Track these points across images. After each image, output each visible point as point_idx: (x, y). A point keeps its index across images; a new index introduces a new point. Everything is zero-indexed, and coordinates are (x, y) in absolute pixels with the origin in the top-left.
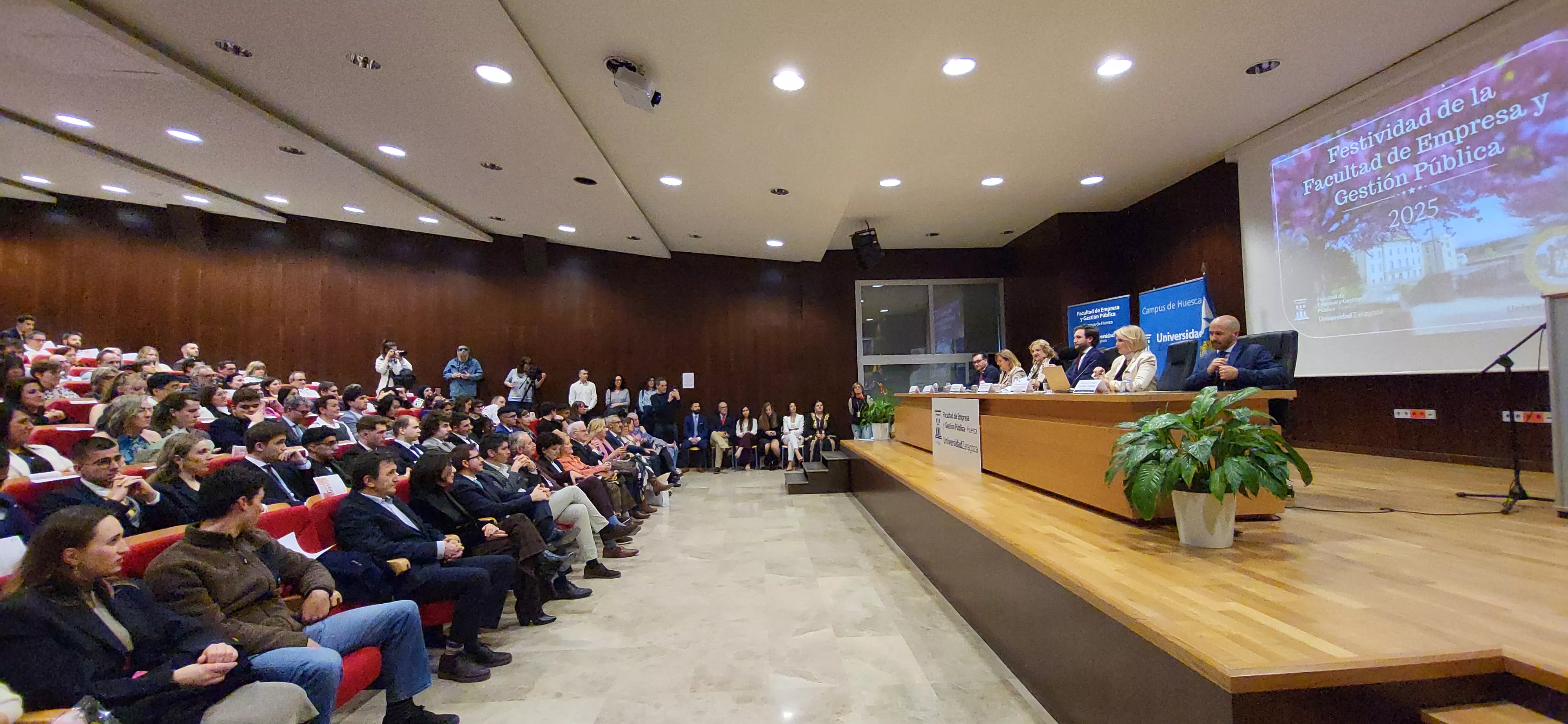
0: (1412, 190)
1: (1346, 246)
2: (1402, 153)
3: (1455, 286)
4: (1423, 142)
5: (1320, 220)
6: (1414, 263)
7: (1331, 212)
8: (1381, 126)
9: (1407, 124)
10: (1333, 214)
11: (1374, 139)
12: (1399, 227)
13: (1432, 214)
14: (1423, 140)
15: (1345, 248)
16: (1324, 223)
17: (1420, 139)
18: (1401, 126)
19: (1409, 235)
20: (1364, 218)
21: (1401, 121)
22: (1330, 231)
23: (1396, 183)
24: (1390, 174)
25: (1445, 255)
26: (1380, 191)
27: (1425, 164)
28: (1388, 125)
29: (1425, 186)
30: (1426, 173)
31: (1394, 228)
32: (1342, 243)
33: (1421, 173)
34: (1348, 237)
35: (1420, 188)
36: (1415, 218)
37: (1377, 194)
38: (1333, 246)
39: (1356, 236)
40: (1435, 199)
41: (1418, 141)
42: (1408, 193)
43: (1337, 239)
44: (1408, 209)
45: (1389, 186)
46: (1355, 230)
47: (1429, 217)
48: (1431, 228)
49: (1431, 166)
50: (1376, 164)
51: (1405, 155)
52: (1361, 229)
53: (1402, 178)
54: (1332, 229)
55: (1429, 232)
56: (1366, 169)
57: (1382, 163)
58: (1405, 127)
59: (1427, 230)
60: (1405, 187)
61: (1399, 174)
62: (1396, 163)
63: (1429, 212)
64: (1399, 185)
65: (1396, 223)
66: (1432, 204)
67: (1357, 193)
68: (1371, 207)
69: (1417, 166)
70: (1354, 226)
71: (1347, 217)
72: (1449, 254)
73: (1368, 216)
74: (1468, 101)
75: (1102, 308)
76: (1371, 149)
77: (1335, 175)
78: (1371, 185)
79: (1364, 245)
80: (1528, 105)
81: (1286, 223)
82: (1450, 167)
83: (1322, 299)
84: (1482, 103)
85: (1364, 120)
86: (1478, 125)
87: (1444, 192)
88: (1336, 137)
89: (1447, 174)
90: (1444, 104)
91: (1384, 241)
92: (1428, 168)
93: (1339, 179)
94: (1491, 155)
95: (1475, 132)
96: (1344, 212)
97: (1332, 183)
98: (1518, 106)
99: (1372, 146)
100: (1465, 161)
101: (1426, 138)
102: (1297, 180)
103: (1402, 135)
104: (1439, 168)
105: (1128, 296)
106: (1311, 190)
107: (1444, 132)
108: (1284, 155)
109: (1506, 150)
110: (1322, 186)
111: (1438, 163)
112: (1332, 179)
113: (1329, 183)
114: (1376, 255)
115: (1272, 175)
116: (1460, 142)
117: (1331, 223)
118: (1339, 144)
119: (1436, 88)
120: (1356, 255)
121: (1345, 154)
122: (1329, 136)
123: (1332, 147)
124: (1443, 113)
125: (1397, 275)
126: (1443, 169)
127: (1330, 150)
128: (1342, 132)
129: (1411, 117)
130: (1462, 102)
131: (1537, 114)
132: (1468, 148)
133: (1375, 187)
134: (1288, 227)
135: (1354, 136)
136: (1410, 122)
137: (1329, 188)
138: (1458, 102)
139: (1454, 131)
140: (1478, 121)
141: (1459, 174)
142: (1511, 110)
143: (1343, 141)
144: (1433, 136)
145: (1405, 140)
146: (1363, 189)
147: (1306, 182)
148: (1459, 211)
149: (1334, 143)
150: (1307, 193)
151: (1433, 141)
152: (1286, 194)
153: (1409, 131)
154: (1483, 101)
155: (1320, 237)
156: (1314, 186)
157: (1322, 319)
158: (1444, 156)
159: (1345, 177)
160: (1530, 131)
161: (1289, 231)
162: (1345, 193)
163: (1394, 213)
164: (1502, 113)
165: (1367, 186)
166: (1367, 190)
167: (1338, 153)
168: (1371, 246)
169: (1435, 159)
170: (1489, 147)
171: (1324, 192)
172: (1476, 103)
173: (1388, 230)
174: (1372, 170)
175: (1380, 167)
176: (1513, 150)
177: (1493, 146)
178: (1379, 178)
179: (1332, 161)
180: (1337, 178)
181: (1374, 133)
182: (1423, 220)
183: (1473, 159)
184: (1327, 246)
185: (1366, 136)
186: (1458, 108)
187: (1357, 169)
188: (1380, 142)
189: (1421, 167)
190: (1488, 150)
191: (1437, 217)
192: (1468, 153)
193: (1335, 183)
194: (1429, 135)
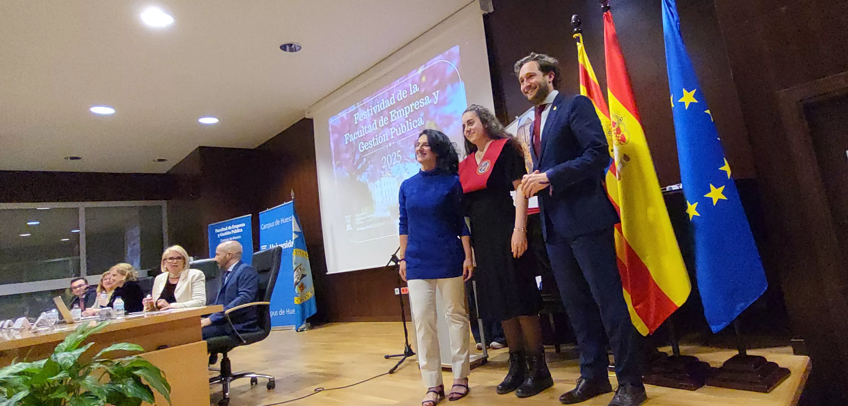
0: (390, 145)
1: (366, 179)
2: (385, 121)
4: (393, 114)
5: (353, 162)
6: (394, 191)
7: (358, 157)
8: (375, 104)
9: (386, 103)
10: (359, 157)
11: (373, 112)
12: (387, 167)
13: (398, 161)
14: (393, 113)
15: (365, 180)
16: (355, 163)
18: (383, 103)
19: (391, 173)
20: (372, 161)
21: (383, 100)
22: (358, 169)
23: (383, 140)
24: (380, 134)
26: (378, 144)
27: (394, 128)
28: (378, 103)
29: (395, 142)
30: (395, 134)
31: (384, 168)
32: (363, 178)
33: (393, 134)
34: (366, 173)
35: (393, 143)
36: (392, 162)
37: (376, 146)
38: (360, 179)
39: (369, 172)
40: (400, 151)
41: (390, 115)
42: (389, 146)
43: (361, 175)
44: (389, 156)
45: (381, 141)
46: (369, 169)
47: (398, 162)
48: (400, 169)
49: (397, 129)
50: (375, 128)
52: (371, 168)
53: (386, 136)
54: (359, 167)
55: (399, 171)
56: (370, 130)
57: (377, 127)
58: (385, 104)
59: (398, 170)
60: (387, 142)
61: (384, 134)
62: (383, 127)
63: (398, 158)
64: (385, 140)
65: (385, 166)
66: (399, 154)
67: (368, 145)
68: (373, 155)
69: (391, 129)
70: (368, 167)
71: (365, 159)
73: (374, 160)
74: (409, 92)
75: (233, 226)
76: (372, 116)
77: (358, 132)
78: (373, 140)
79: (373, 179)
80: (431, 97)
81: (338, 162)
82: (404, 131)
83: (358, 215)
84: (414, 93)
85: (368, 98)
86: (413, 107)
87: (403, 146)
88: (357, 107)
89: (403, 135)
90: (399, 92)
91: (381, 177)
92: (396, 131)
93: (360, 135)
94: (419, 125)
95: (412, 111)
96: (363, 156)
97: (357, 137)
98: (428, 97)
99: (372, 114)
100: (410, 128)
101: (394, 112)
102: (341, 134)
103: (384, 110)
104: (400, 132)
105: (250, 215)
106: (348, 141)
107: (400, 109)
108: (335, 116)
109: (425, 123)
110: (353, 139)
111: (399, 128)
112: (357, 134)
113: (356, 137)
114: (378, 186)
115: (330, 129)
116: (407, 116)
117: (358, 164)
118: (358, 112)
119: (396, 82)
120: (370, 185)
121: (361, 118)
122: (354, 106)
123: (356, 113)
124: (400, 98)
125: (388, 199)
126: (401, 132)
127: (355, 115)
128: (359, 104)
129: (387, 99)
130: (406, 92)
131: (435, 103)
132: (410, 120)
133: (375, 141)
134: (339, 166)
135: (364, 107)
136: (387, 102)
137: (356, 140)
138: (405, 92)
139: (404, 110)
140: (413, 104)
141: (408, 136)
142: (425, 99)
143: (360, 110)
144: (396, 111)
145: (386, 112)
146: (370, 143)
147: (345, 136)
148: (408, 158)
149: (357, 111)
150: (347, 143)
151: (396, 115)
152: (337, 143)
153: (387, 107)
154: (414, 92)
155: (354, 173)
156: (349, 138)
157: (358, 229)
158: (401, 124)
159: (362, 134)
160: (433, 112)
161: (340, 168)
162: (363, 144)
163: (384, 159)
164: (422, 101)
165: (372, 140)
166: (372, 143)
167: (359, 118)
168: (376, 179)
169: (398, 125)
170: (418, 121)
171: (354, 143)
172: (412, 93)
173: (382, 169)
174: (373, 130)
175: (376, 128)
176: (428, 122)
177: (420, 120)
178: (376, 136)
179: (356, 123)
180: (359, 134)
181: (373, 107)
182: (396, 164)
183: (413, 127)
184: (357, 178)
185: (369, 108)
186: (405, 95)
187: (367, 129)
188: (375, 112)
189: (393, 130)
190: (418, 122)
191: (401, 163)
192: (410, 123)
193: (358, 138)
194: (395, 111)
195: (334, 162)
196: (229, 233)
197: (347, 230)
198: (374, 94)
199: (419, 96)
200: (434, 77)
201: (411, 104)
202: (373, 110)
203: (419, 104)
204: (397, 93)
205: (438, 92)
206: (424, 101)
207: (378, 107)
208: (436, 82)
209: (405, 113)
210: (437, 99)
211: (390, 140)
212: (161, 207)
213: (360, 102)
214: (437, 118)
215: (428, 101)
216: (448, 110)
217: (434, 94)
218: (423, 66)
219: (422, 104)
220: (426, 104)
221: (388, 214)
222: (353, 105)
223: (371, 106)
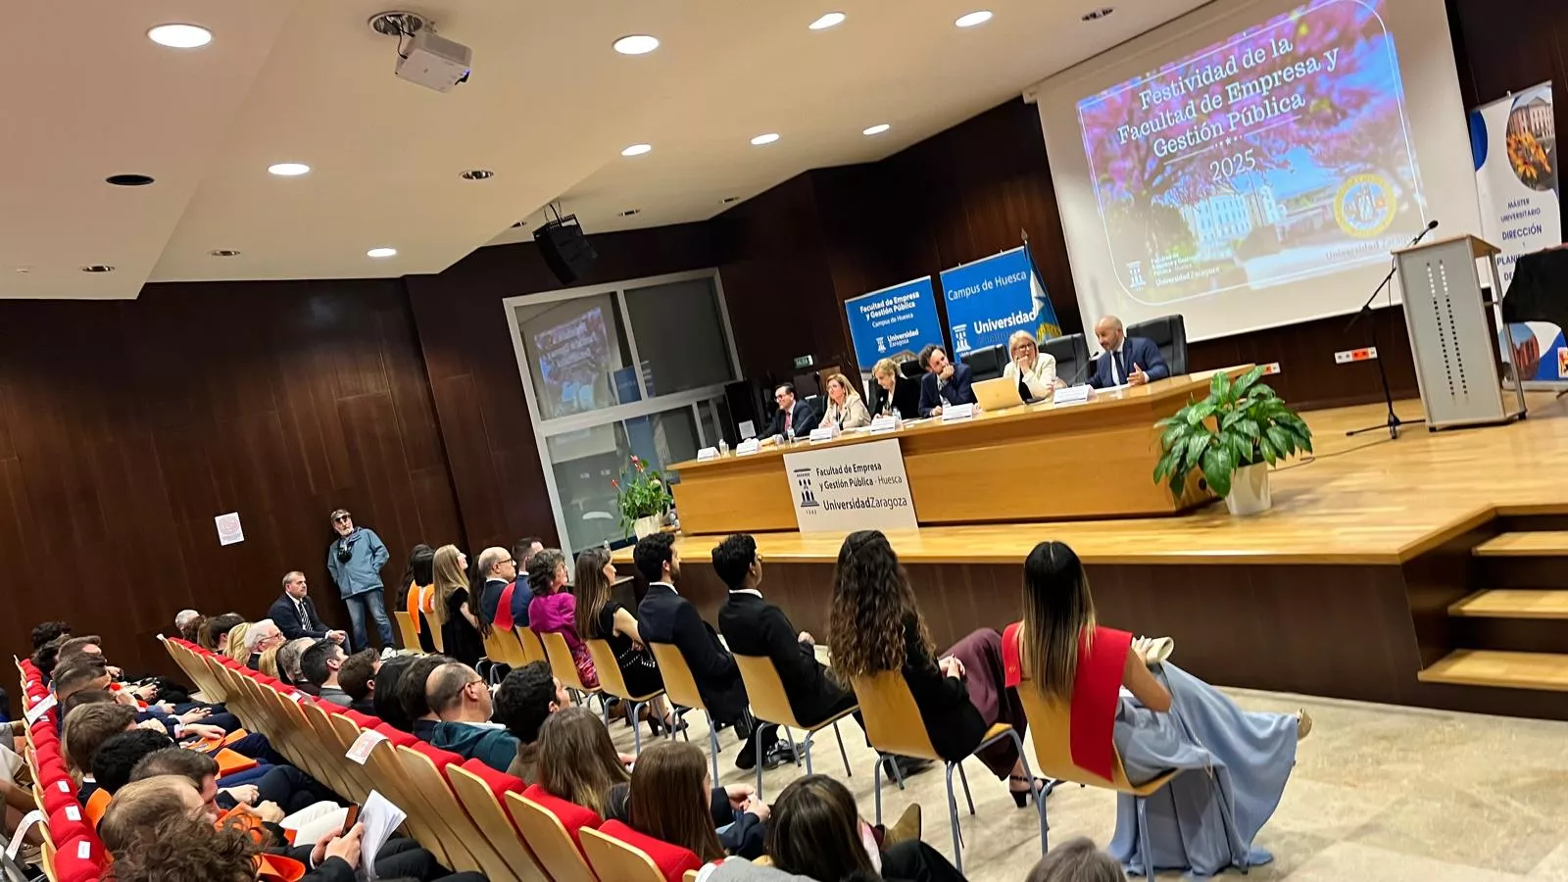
0: (1228, 141)
1: (1172, 200)
2: (1214, 102)
3: (1280, 239)
4: (1233, 91)
5: (1142, 173)
6: (1240, 216)
7: (1151, 165)
8: (1190, 74)
9: (1215, 71)
10: (1154, 166)
11: (1186, 88)
12: (1221, 180)
13: (1250, 167)
14: (1232, 89)
15: (1170, 203)
16: (1146, 176)
17: (1228, 88)
18: (1210, 73)
19: (1232, 188)
20: (1186, 171)
21: (1208, 67)
22: (1154, 184)
23: (1212, 134)
24: (1205, 124)
25: (1267, 207)
26: (1199, 141)
27: (1237, 114)
28: (1197, 71)
29: (1240, 137)
30: (1239, 124)
31: (1217, 182)
32: (1168, 199)
33: (1234, 123)
34: (1173, 192)
35: (1235, 139)
36: (1235, 170)
37: (1196, 145)
38: (1159, 201)
39: (1181, 190)
40: (1251, 151)
41: (1227, 90)
42: (1225, 144)
43: (1162, 193)
44: (1226, 161)
45: (1206, 136)
46: (1178, 184)
47: (1248, 169)
48: (1251, 181)
49: (1243, 116)
50: (1190, 112)
51: (1218, 104)
52: (1185, 183)
53: (1217, 128)
55: (1250, 184)
56: (1180, 118)
57: (1197, 113)
58: (1214, 74)
59: (1248, 182)
60: (1220, 138)
61: (1215, 124)
62: (1209, 113)
63: (1247, 164)
64: (1215, 135)
65: (1218, 176)
66: (1248, 156)
67: (1175, 143)
68: (1191, 160)
69: (1230, 115)
70: (1176, 180)
71: (1168, 169)
72: (1271, 207)
73: (1190, 169)
74: (1269, 52)
75: (895, 298)
76: (1183, 96)
77: (1151, 123)
78: (1188, 135)
79: (1192, 200)
80: (1320, 58)
81: (1105, 176)
82: (1260, 116)
83: (1157, 261)
84: (1281, 55)
85: (1172, 63)
86: (1281, 78)
87: (1258, 143)
88: (1145, 81)
89: (1259, 125)
90: (1248, 53)
91: (1209, 194)
92: (1241, 118)
93: (1155, 127)
94: (1295, 107)
95: (1277, 84)
96: (1165, 164)
97: (1149, 131)
98: (1313, 60)
99: (1183, 91)
100: (1273, 112)
101: (1236, 87)
102: (1111, 128)
103: (1211, 83)
104: (1251, 119)
105: (929, 277)
106: (1129, 139)
107: (1250, 82)
108: (1090, 98)
109: (1308, 103)
110: (1137, 134)
111: (1249, 113)
112: (1147, 126)
113: (1145, 131)
114: (1203, 209)
115: (1082, 120)
116: (1265, 93)
117: (1153, 176)
118: (1149, 88)
119: (1237, 35)
120: (1185, 211)
121: (1157, 100)
122: (1139, 78)
123: (1144, 90)
124: (1248, 63)
125: (1226, 230)
126: (1253, 119)
127: (1142, 94)
128: (1151, 75)
129: (1218, 64)
130: (1263, 52)
131: (1329, 69)
132: (1274, 99)
133: (1193, 136)
134: (1110, 180)
135: (1165, 81)
136: (1218, 70)
137: (1147, 138)
138: (1260, 52)
139: (1260, 84)
140: (1280, 73)
141: (1269, 125)
142: (1308, 63)
143: (1153, 84)
144: (1240, 85)
145: (1218, 89)
146: (1181, 139)
147: (1120, 130)
148: (1273, 162)
149: (1145, 87)
150: (1123, 141)
151: (1242, 90)
152: (1099, 145)
153: (1217, 78)
154: (1282, 52)
155: (1144, 192)
156: (1130, 134)
157: (1159, 283)
158: (1253, 107)
159: (1161, 125)
160: (1323, 85)
161: (1109, 186)
162: (1164, 143)
163: (1214, 166)
164: (1300, 67)
165: (1185, 135)
166: (1186, 140)
167: (1151, 98)
168: (1198, 199)
169: (1245, 109)
170: (1293, 99)
171: (1141, 142)
172: (1276, 54)
173: (1211, 183)
174: (1187, 119)
175: (1194, 115)
176: (1313, 102)
177: (1296, 98)
178: (1195, 128)
179: (1145, 107)
180: (1150, 126)
181: (1183, 79)
182: (1242, 173)
183: (1279, 109)
184: (1153, 201)
185: (1177, 81)
186: (1260, 58)
187: (1172, 117)
188: (1191, 89)
189: (1234, 117)
190: (1291, 102)
191: (1254, 169)
192: (1275, 104)
193: (1151, 131)
194: (1237, 84)
195: (1093, 178)
196: (888, 311)
197: (1131, 286)
198: (1187, 58)
199: (1292, 59)
200: (1328, 27)
201: (1275, 71)
202: (1185, 84)
203: (1292, 71)
204: (1241, 57)
205: (1335, 51)
206: (1306, 67)
207: (1196, 80)
208: (1333, 35)
209: (1261, 87)
210: (1334, 64)
211: (1228, 134)
212: (710, 281)
213: (1154, 71)
214: (1335, 95)
215: (1313, 66)
216: (1358, 81)
217: (1327, 54)
218: (1303, 7)
219: (1301, 73)
220: (1309, 71)
221: (1229, 253)
222: (1137, 75)
223: (1180, 78)
